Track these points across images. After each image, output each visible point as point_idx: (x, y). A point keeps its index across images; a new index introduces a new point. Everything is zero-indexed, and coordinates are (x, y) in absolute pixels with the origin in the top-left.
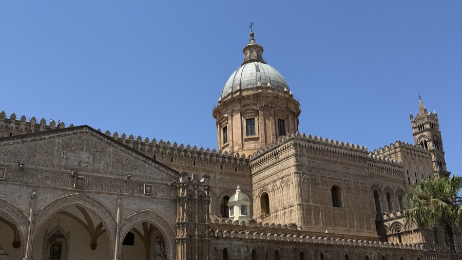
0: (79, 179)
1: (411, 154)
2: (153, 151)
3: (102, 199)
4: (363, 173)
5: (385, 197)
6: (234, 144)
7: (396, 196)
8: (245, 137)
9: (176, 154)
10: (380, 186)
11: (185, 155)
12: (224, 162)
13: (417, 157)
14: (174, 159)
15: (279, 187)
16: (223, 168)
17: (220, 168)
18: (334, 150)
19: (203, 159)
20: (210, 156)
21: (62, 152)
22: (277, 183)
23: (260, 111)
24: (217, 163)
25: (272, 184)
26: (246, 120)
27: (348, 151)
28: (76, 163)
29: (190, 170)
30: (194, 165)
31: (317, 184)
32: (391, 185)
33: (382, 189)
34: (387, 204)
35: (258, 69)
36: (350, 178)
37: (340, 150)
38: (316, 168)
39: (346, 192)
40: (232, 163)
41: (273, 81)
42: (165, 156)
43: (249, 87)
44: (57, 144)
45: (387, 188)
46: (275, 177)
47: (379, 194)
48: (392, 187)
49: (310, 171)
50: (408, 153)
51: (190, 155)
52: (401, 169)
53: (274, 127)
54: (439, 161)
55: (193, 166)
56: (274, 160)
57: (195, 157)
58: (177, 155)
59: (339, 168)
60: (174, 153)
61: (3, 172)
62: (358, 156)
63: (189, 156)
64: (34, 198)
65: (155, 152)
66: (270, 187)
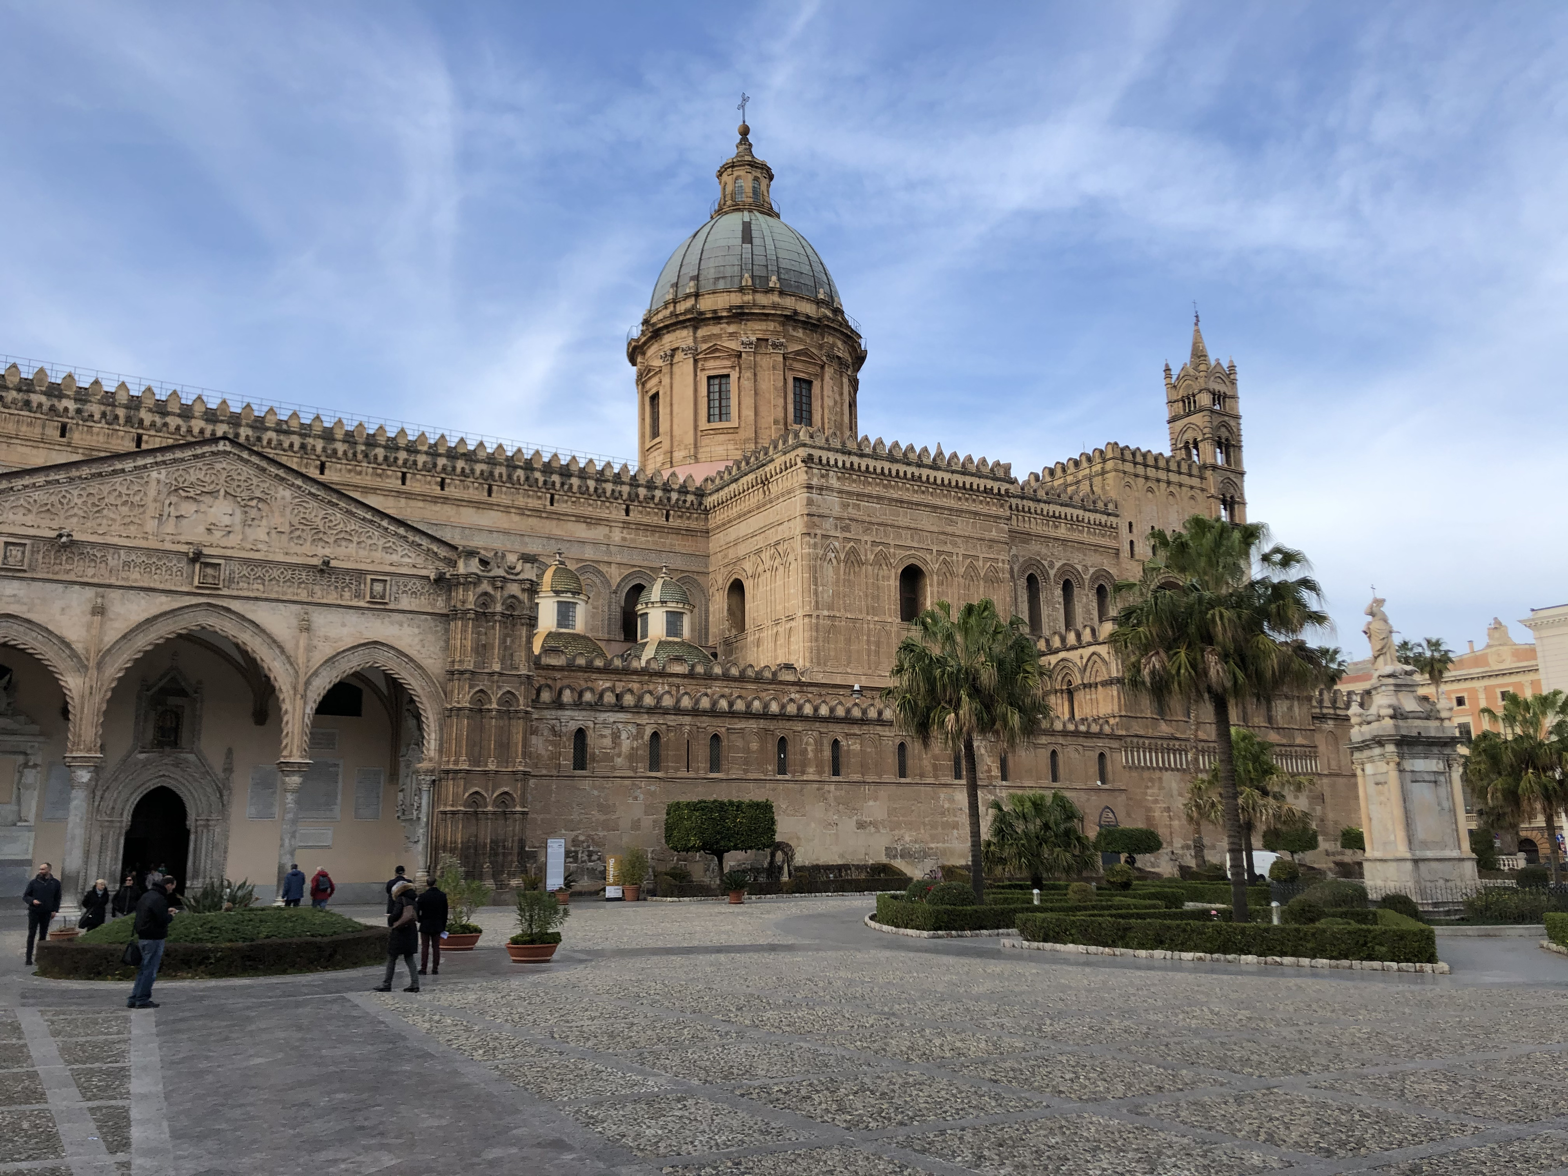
0: (207, 565)
1: (1147, 478)
2: (439, 468)
3: (261, 614)
4: (994, 533)
5: (1058, 592)
6: (675, 444)
7: (1091, 588)
8: (703, 424)
9: (501, 475)
10: (1045, 563)
11: (527, 478)
12: (633, 497)
13: (1163, 485)
14: (495, 488)
15: (766, 567)
16: (631, 512)
17: (623, 512)
18: (917, 474)
19: (575, 489)
20: (597, 480)
21: (167, 502)
22: (763, 556)
23: (744, 355)
24: (616, 499)
25: (753, 558)
26: (710, 378)
27: (955, 477)
28: (201, 529)
29: (541, 517)
30: (552, 504)
31: (861, 563)
32: (1078, 560)
33: (1052, 573)
34: (1062, 611)
35: (747, 235)
36: (955, 544)
37: (933, 474)
38: (863, 522)
39: (941, 583)
40: (657, 500)
41: (788, 270)
42: (472, 480)
43: (721, 285)
44: (153, 484)
45: (1067, 568)
46: (759, 542)
47: (1042, 584)
48: (1079, 568)
49: (846, 529)
50: (1136, 476)
51: (541, 479)
52: (1112, 518)
53: (781, 401)
54: (1228, 496)
55: (549, 507)
56: (761, 496)
57: (554, 483)
58: (505, 478)
59: (927, 521)
60: (496, 473)
61: (23, 553)
62: (982, 488)
63: (537, 480)
64: (99, 611)
65: (444, 469)
66: (748, 566)
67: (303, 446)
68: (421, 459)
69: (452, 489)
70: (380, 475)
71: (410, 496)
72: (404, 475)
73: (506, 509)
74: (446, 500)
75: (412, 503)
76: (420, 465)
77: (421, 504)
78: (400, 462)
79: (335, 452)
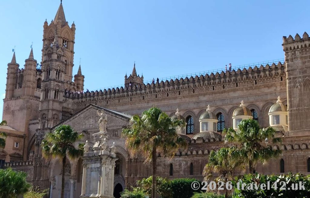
2: (222, 82)
9: (239, 79)
11: (247, 77)
14: (238, 84)
16: (283, 79)
17: (280, 80)
19: (262, 76)
20: (269, 71)
21: (83, 122)
29: (253, 89)
42: (231, 83)
44: (81, 118)
55: (255, 85)
57: (255, 76)
63: (250, 77)
65: (223, 82)
67: (189, 87)
68: (217, 81)
69: (226, 87)
70: (207, 89)
71: (215, 93)
72: (213, 87)
73: (242, 90)
74: (225, 92)
75: (216, 95)
76: (217, 83)
77: (218, 95)
78: (212, 84)
79: (196, 85)
